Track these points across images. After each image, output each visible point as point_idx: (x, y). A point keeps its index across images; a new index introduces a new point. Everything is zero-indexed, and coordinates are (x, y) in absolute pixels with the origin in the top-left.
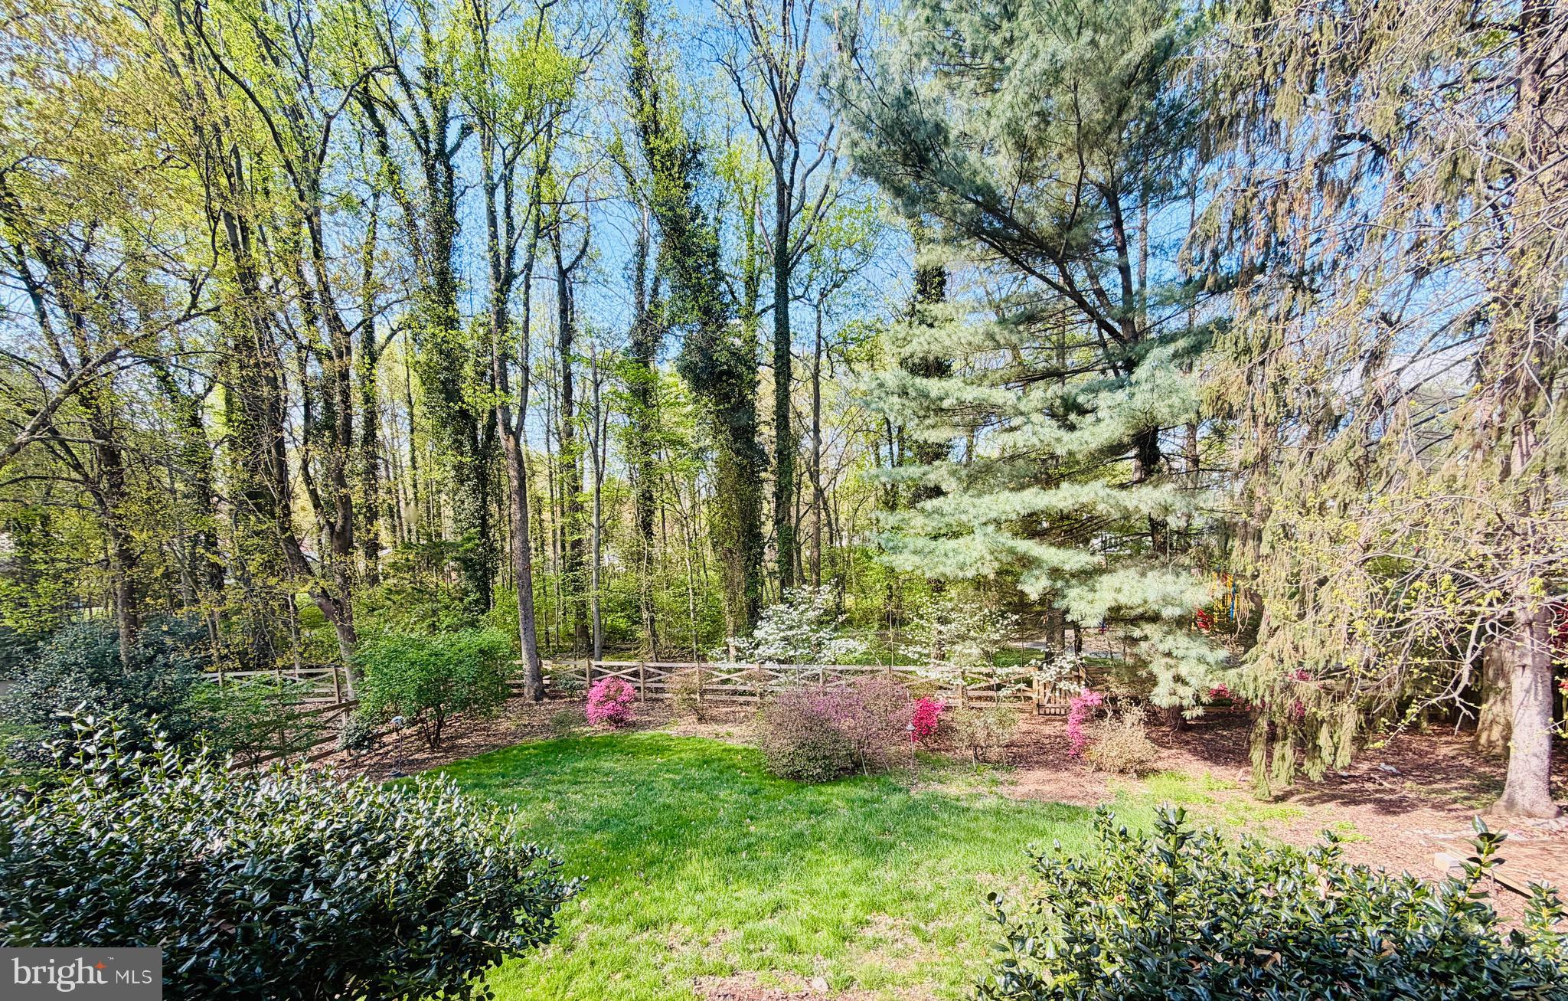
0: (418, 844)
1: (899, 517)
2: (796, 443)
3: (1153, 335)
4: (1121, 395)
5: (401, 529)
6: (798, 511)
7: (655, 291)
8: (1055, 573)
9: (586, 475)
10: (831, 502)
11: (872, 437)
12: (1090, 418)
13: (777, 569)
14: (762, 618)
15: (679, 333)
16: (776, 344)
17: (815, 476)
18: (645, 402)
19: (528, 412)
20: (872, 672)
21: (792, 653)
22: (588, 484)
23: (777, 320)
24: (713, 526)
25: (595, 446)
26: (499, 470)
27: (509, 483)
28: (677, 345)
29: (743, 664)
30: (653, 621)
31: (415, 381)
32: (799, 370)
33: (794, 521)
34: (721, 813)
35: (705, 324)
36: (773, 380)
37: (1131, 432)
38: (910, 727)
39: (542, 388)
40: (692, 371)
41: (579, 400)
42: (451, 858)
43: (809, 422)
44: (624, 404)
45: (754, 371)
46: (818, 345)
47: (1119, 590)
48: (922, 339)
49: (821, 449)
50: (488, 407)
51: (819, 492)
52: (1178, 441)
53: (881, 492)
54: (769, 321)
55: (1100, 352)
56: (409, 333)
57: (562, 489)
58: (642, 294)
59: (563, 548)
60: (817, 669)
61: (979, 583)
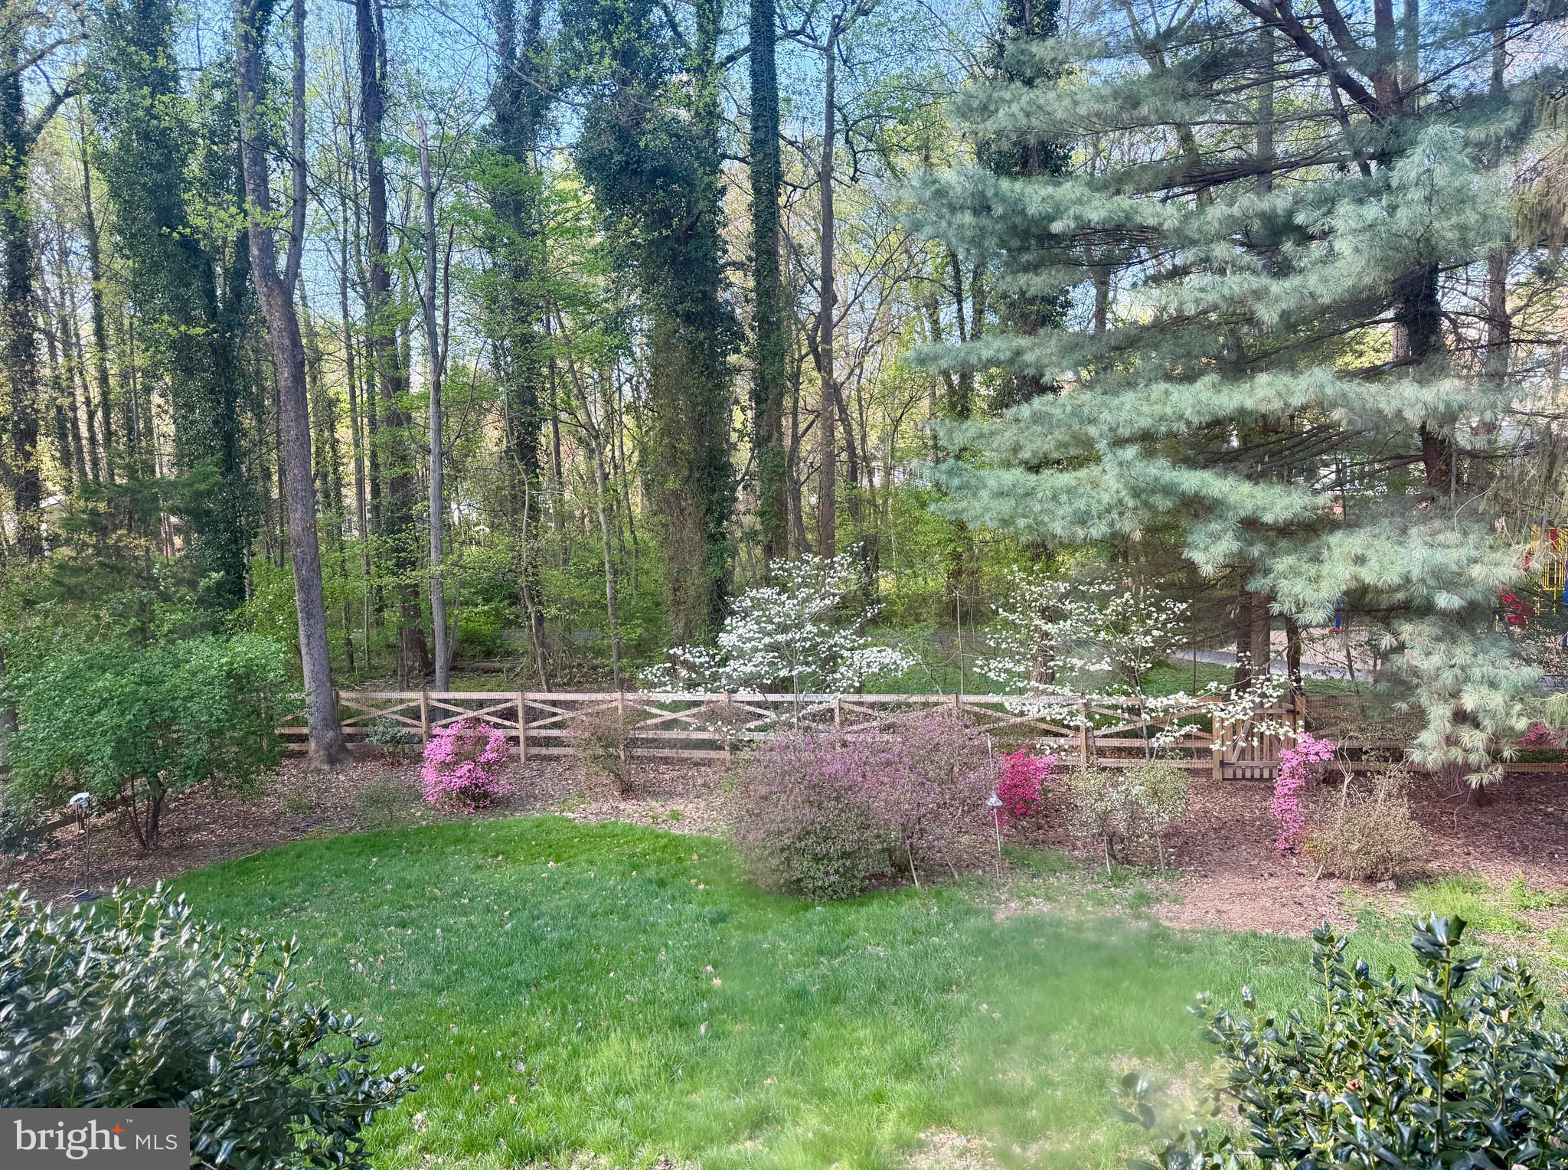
0: (120, 1006)
1: (972, 432)
2: (792, 302)
3: (1432, 98)
4: (1373, 211)
5: (81, 460)
6: (795, 425)
7: (534, 21)
8: (1251, 525)
9: (416, 357)
10: (853, 409)
11: (927, 288)
12: (1317, 249)
13: (758, 527)
14: (733, 613)
15: (579, 99)
16: (755, 118)
17: (823, 362)
18: (520, 226)
19: (307, 245)
20: (926, 705)
21: (783, 673)
22: (419, 377)
23: (754, 74)
24: (644, 452)
25: (428, 306)
26: (256, 351)
27: (276, 375)
28: (577, 122)
29: (700, 695)
30: (540, 619)
31: (100, 189)
32: (794, 168)
33: (788, 442)
34: (662, 956)
35: (625, 82)
36: (748, 185)
37: (1390, 277)
38: (994, 801)
39: (331, 202)
40: (600, 169)
41: (398, 222)
42: (178, 1030)
43: (814, 263)
44: (480, 231)
45: (715, 170)
46: (830, 119)
47: (1360, 560)
48: (1015, 107)
49: (836, 314)
50: (232, 235)
51: (832, 392)
52: (1473, 291)
53: (941, 390)
54: (740, 75)
55: (1336, 129)
56: (86, 99)
57: (371, 384)
58: (510, 27)
59: (376, 492)
60: (831, 700)
61: (1116, 547)
